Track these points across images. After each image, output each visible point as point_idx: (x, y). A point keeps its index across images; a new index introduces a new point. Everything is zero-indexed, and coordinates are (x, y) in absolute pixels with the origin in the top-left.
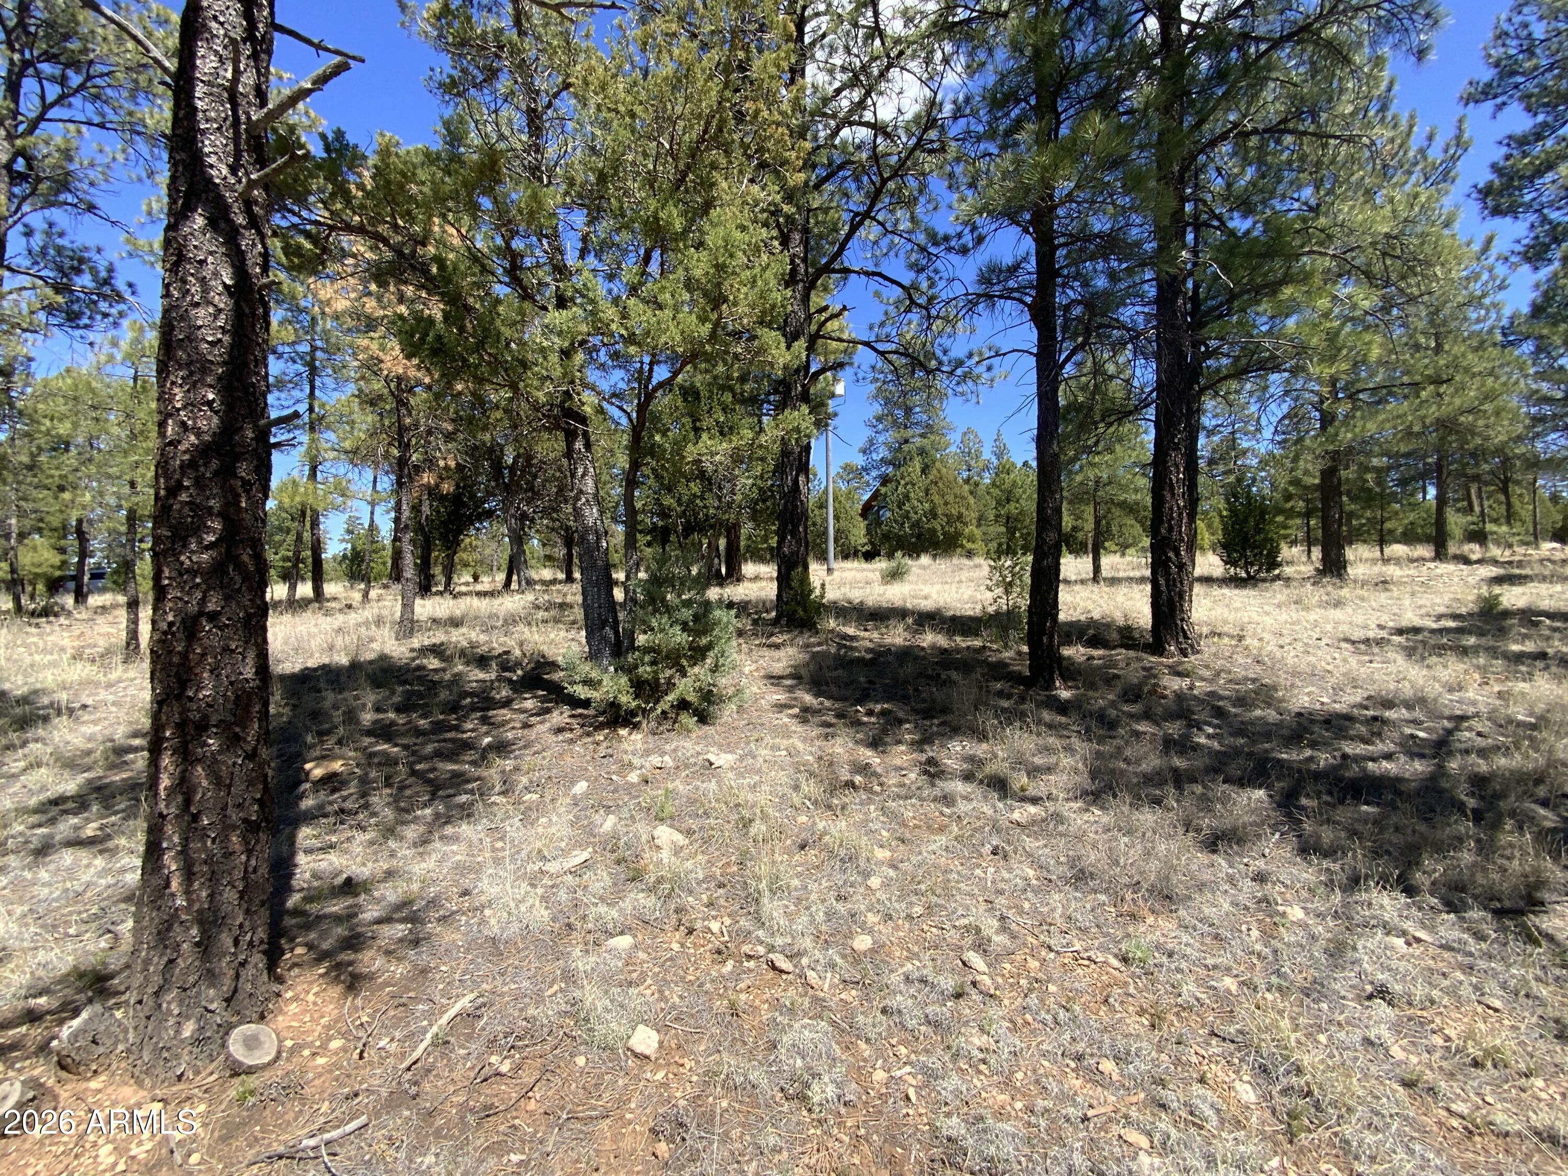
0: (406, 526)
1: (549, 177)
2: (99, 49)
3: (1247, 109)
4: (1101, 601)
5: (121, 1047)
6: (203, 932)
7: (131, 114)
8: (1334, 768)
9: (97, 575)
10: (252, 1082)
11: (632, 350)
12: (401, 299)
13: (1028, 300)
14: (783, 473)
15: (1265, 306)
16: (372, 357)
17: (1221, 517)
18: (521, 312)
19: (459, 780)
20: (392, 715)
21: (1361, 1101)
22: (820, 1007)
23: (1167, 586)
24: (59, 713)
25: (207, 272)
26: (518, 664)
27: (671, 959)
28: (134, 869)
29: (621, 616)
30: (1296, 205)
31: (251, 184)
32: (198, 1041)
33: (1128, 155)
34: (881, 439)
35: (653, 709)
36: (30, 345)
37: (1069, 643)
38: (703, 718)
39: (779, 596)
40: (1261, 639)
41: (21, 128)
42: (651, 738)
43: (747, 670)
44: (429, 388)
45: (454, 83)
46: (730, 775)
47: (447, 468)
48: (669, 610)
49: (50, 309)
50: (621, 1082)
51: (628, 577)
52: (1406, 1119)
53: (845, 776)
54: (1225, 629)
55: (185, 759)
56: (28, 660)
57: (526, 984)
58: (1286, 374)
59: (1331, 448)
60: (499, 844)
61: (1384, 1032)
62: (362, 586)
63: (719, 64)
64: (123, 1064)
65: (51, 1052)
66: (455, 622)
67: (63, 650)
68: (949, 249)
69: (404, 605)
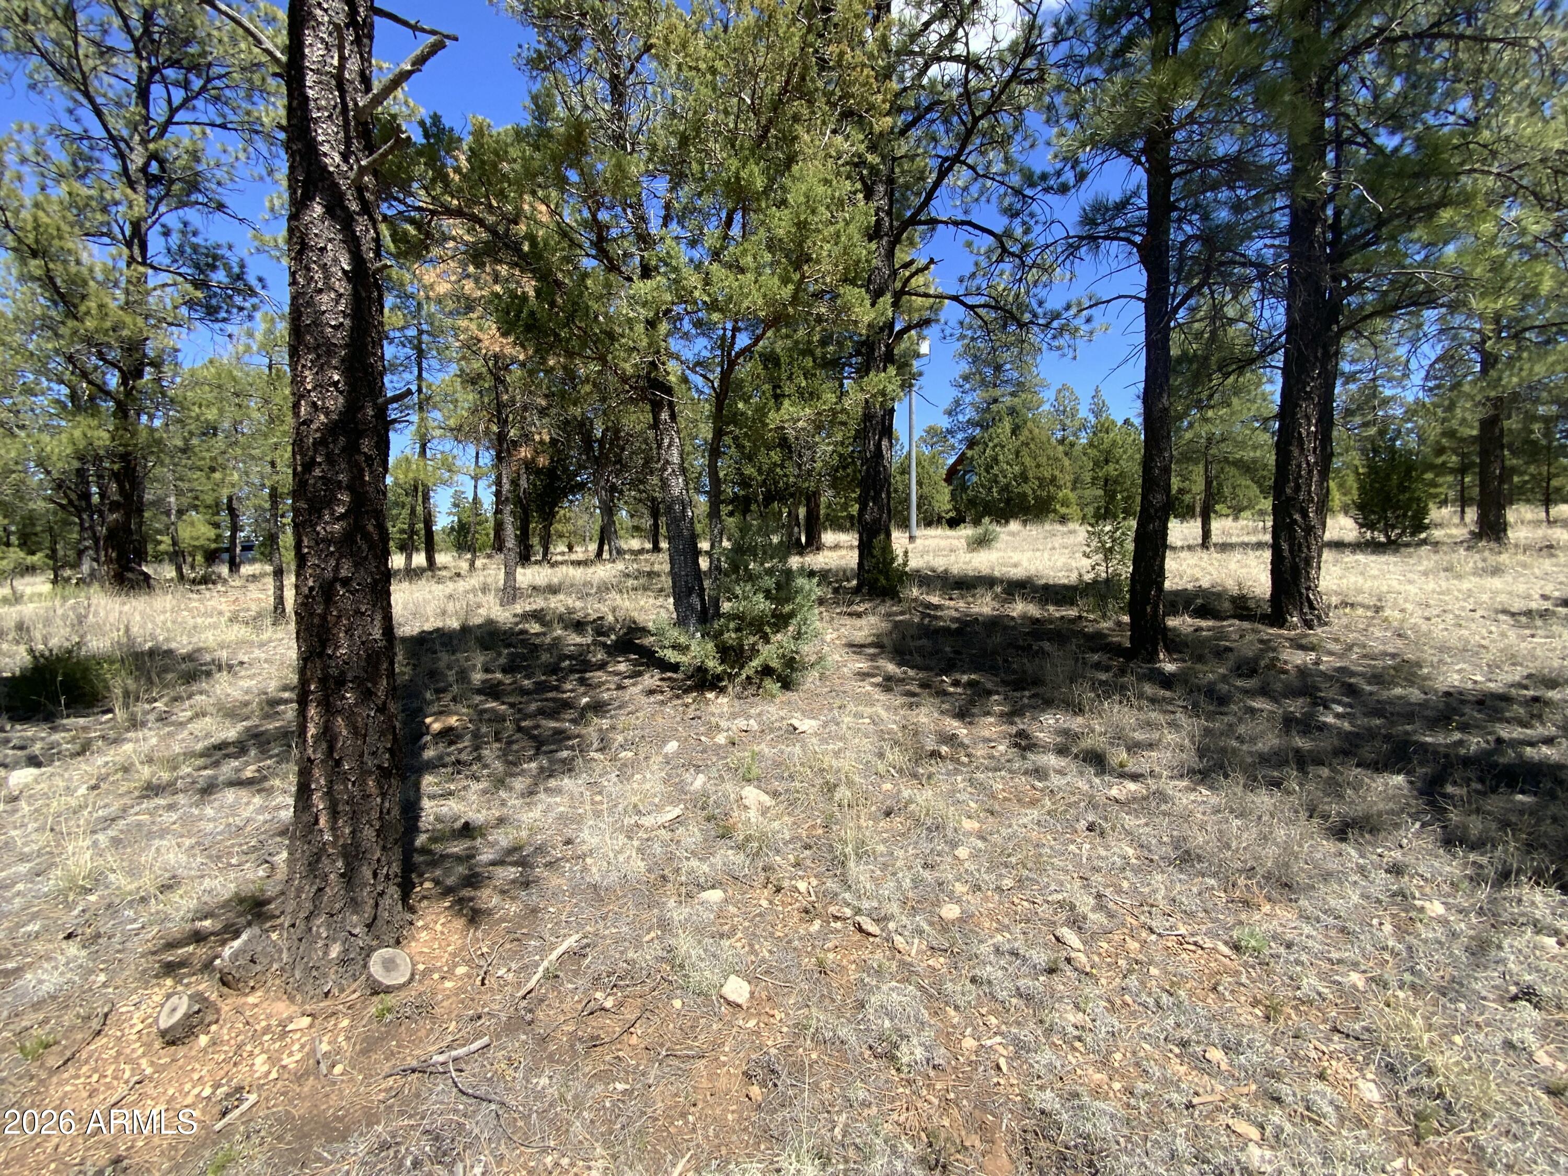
0: (507, 499)
1: (633, 144)
2: (216, 51)
3: (1394, 13)
4: (1211, 569)
5: (275, 966)
6: (347, 864)
7: (248, 113)
8: (1488, 754)
9: (247, 548)
10: (390, 1000)
11: (716, 316)
12: (496, 279)
13: (1138, 239)
14: (866, 437)
15: (1419, 232)
16: (472, 338)
17: (1358, 474)
18: (608, 285)
19: (560, 737)
20: (499, 676)
21: (1499, 1106)
22: (907, 972)
23: (1291, 551)
24: (220, 669)
25: (328, 259)
26: (612, 629)
27: (760, 915)
28: (287, 807)
29: (707, 583)
30: (1452, 119)
31: (362, 171)
32: (343, 962)
33: (1261, 65)
34: (968, 399)
35: (738, 674)
36: (176, 338)
37: (1175, 613)
38: (787, 685)
39: (860, 564)
40: (1402, 611)
41: (153, 132)
42: (736, 703)
43: (828, 638)
44: (523, 365)
45: (540, 56)
46: (814, 740)
47: (542, 442)
48: (751, 577)
49: (191, 304)
50: (715, 1027)
51: (712, 546)
52: (1550, 1128)
53: (930, 745)
54: (1360, 599)
55: (327, 711)
56: (191, 622)
57: (625, 929)
58: (1444, 310)
59: (1493, 394)
60: (598, 798)
61: (1529, 1037)
62: (469, 556)
63: (800, 8)
64: (277, 982)
65: (214, 970)
66: (553, 590)
67: (221, 613)
68: (1047, 190)
69: (507, 573)
